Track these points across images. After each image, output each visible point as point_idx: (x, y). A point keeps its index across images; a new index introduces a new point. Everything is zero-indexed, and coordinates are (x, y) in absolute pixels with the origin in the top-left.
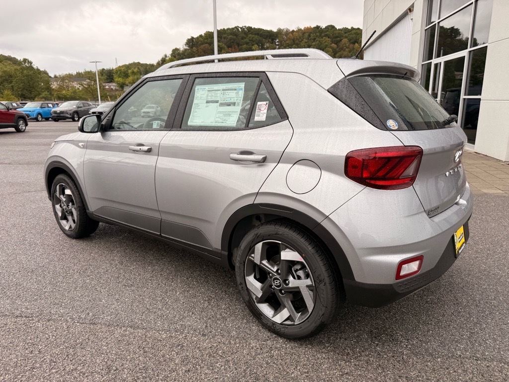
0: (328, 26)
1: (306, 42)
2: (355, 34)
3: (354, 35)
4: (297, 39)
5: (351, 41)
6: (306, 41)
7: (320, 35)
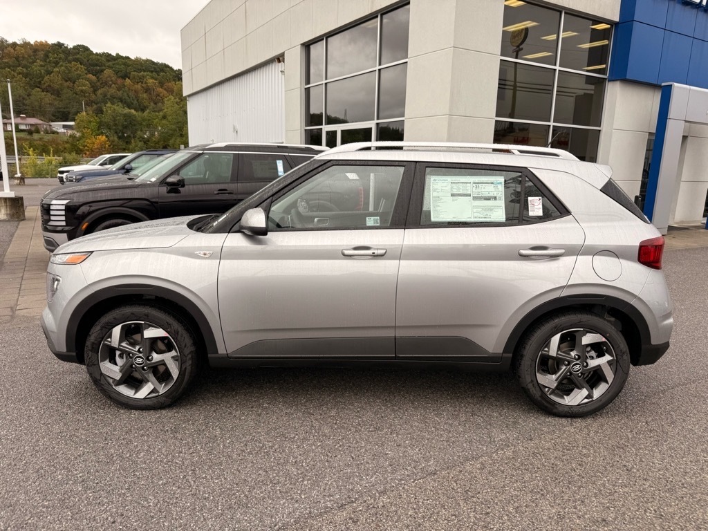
0: (78, 45)
1: (42, 66)
2: (124, 64)
3: (123, 66)
4: (23, 57)
5: (119, 74)
6: (42, 63)
7: (66, 58)
